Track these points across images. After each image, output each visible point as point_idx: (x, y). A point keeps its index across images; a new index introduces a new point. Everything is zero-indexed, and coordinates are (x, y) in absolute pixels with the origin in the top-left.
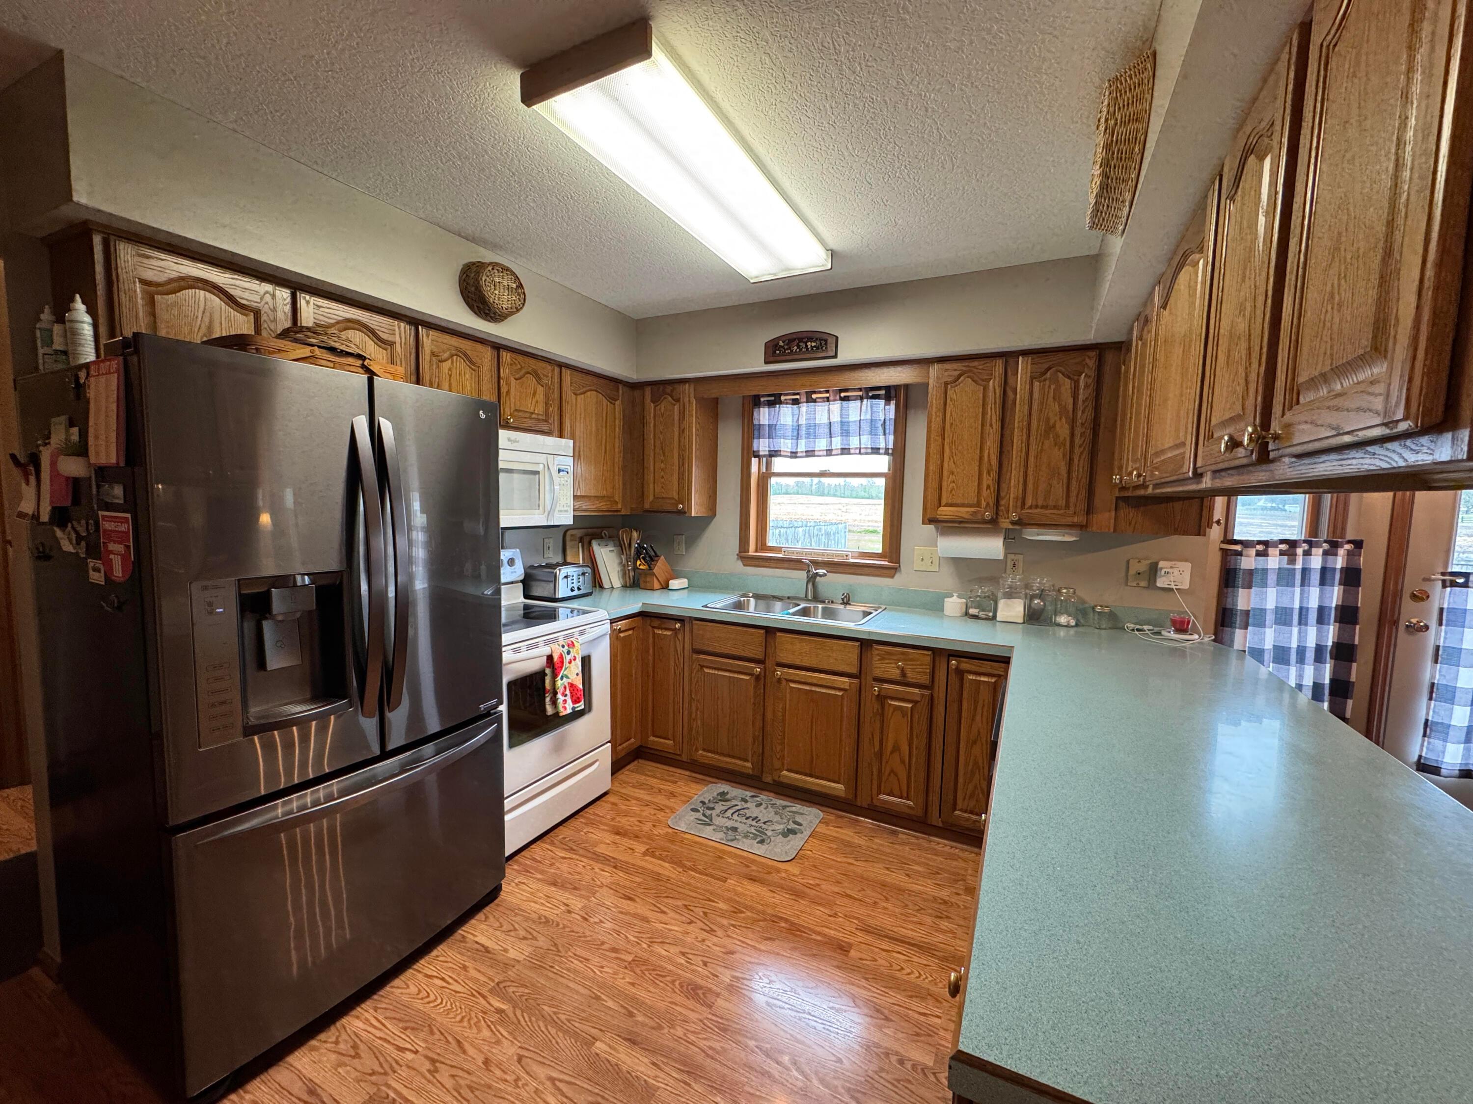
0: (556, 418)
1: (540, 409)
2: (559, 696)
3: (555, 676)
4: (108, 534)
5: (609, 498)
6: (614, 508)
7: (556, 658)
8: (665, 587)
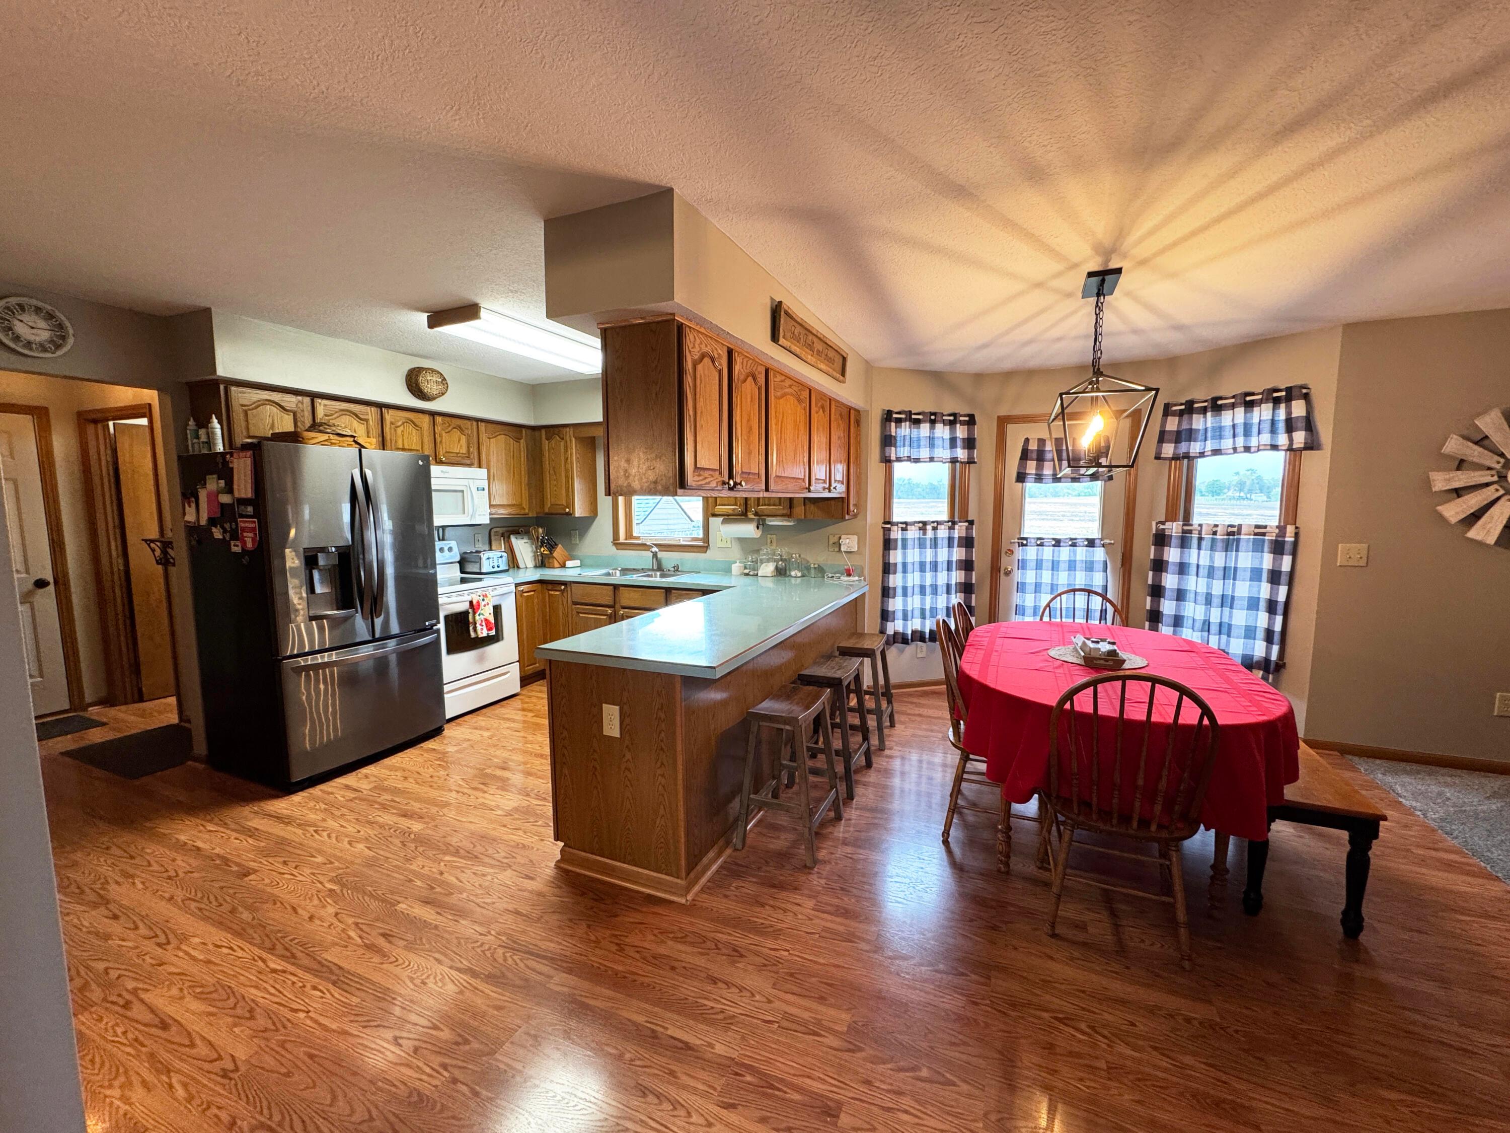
0: (476, 454)
1: (464, 450)
2: (478, 625)
3: (474, 613)
4: (243, 529)
5: (519, 506)
6: (522, 512)
7: (475, 603)
8: (563, 566)
